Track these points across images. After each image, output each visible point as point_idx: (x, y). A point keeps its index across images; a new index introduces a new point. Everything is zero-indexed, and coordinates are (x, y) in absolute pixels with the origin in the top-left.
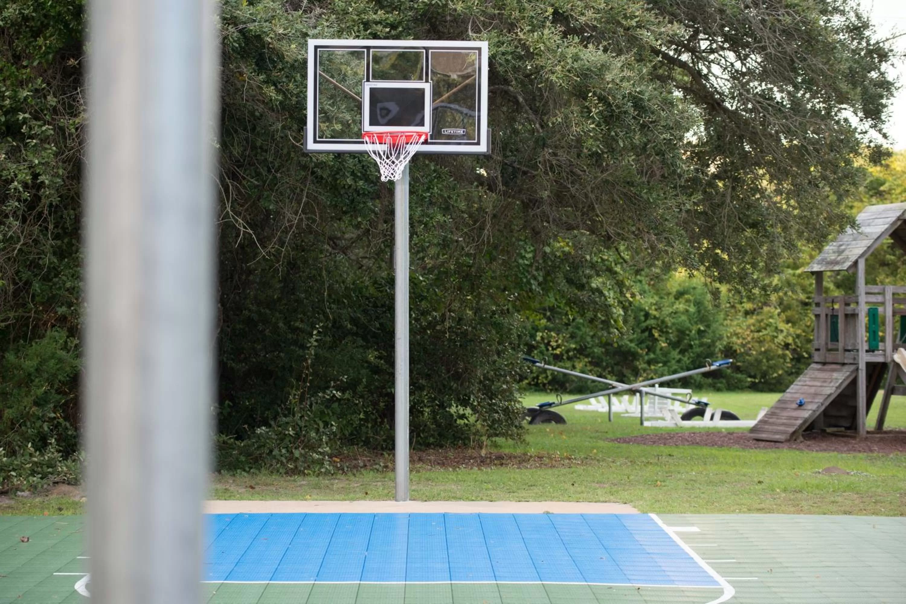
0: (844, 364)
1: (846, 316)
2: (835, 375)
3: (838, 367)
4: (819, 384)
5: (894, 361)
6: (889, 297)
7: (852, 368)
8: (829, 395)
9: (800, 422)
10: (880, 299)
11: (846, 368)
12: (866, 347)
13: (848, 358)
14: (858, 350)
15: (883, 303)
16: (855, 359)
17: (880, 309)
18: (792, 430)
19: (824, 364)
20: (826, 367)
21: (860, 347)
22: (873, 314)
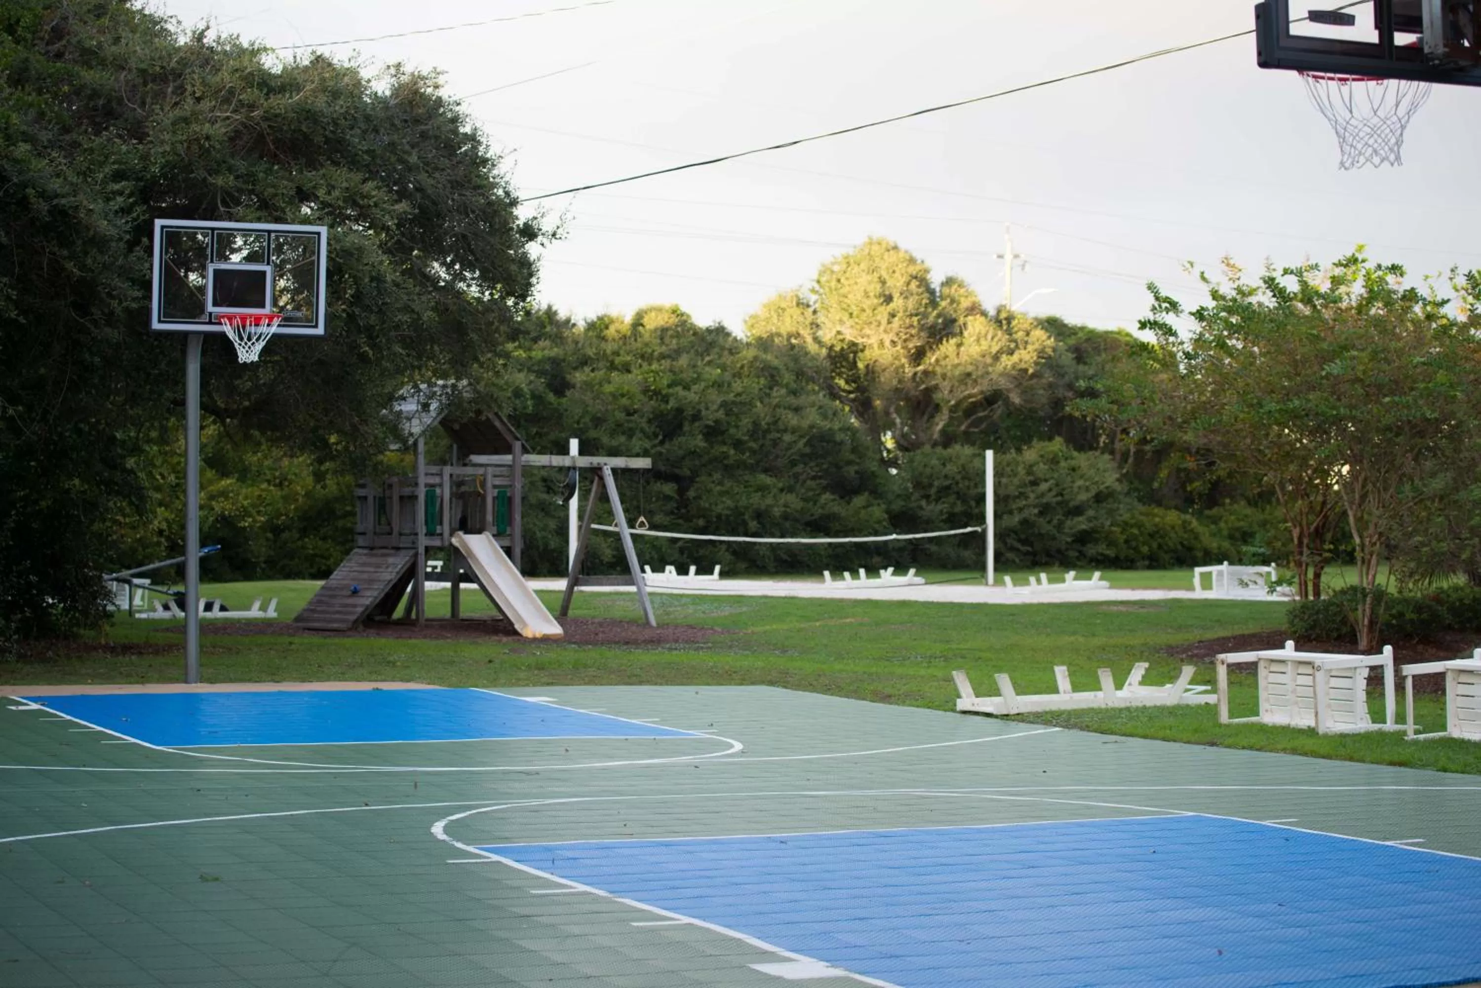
0: (398, 549)
1: (402, 498)
2: (391, 560)
3: (392, 551)
4: (372, 569)
5: (451, 544)
6: (446, 478)
7: (412, 552)
8: (390, 581)
9: (360, 610)
10: (437, 480)
11: (403, 552)
12: (424, 531)
13: (405, 542)
14: (416, 534)
15: (441, 485)
16: (413, 543)
17: (438, 491)
18: (353, 617)
19: (372, 549)
20: (375, 552)
21: (419, 531)
22: (431, 498)
